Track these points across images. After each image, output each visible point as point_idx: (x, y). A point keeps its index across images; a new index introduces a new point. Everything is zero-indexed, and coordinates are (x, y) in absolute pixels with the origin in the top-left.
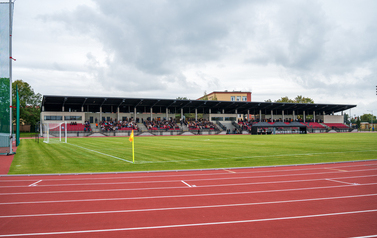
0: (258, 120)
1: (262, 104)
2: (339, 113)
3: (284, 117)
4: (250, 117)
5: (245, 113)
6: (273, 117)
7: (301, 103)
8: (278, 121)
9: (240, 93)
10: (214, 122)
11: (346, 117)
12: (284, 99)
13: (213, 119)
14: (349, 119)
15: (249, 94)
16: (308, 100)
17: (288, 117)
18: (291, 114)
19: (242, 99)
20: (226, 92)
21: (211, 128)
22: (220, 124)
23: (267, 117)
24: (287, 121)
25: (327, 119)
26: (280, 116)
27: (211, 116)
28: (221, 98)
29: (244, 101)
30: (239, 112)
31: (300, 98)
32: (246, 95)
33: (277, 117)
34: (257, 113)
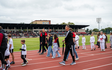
0: (53, 31)
1: (54, 25)
2: (84, 28)
4: (50, 30)
5: (48, 29)
6: (59, 30)
7: (70, 24)
8: (60, 32)
9: (46, 21)
10: (35, 32)
12: (63, 23)
13: (35, 31)
14: (89, 31)
15: (50, 21)
16: (73, 23)
19: (47, 23)
20: (41, 21)
21: (34, 35)
22: (37, 33)
23: (56, 30)
24: (64, 31)
25: (79, 31)
26: (61, 30)
27: (34, 30)
28: (38, 23)
29: (48, 24)
30: (45, 29)
31: (69, 23)
32: (49, 22)
33: (60, 30)
34: (52, 29)
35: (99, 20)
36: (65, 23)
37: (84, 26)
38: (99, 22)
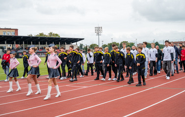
0: (22, 48)
1: (24, 37)
2: (75, 44)
3: (40, 46)
4: (16, 46)
5: (13, 44)
7: (52, 37)
9: (10, 29)
12: (41, 34)
14: (83, 47)
15: (16, 30)
16: (57, 35)
17: (43, 46)
18: (45, 44)
19: (11, 34)
24: (42, 49)
25: (68, 47)
26: (38, 46)
29: (13, 35)
30: (8, 43)
31: (51, 34)
32: (14, 31)
34: (21, 44)
35: (98, 30)
36: (44, 34)
37: (76, 40)
38: (98, 34)
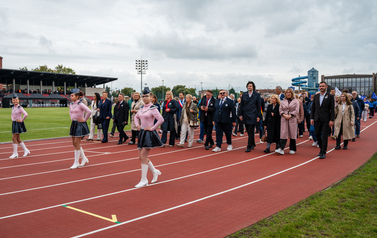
0: (11, 91)
1: (16, 72)
2: (101, 86)
3: (42, 88)
6: (30, 88)
7: (61, 73)
8: (35, 92)
11: (108, 90)
12: (43, 68)
16: (70, 70)
17: (47, 88)
18: (51, 85)
23: (22, 87)
24: (45, 92)
25: (89, 92)
26: (38, 87)
31: (60, 67)
33: (34, 88)
34: (9, 83)
35: (141, 65)
36: (49, 67)
37: (103, 80)
38: (141, 72)
